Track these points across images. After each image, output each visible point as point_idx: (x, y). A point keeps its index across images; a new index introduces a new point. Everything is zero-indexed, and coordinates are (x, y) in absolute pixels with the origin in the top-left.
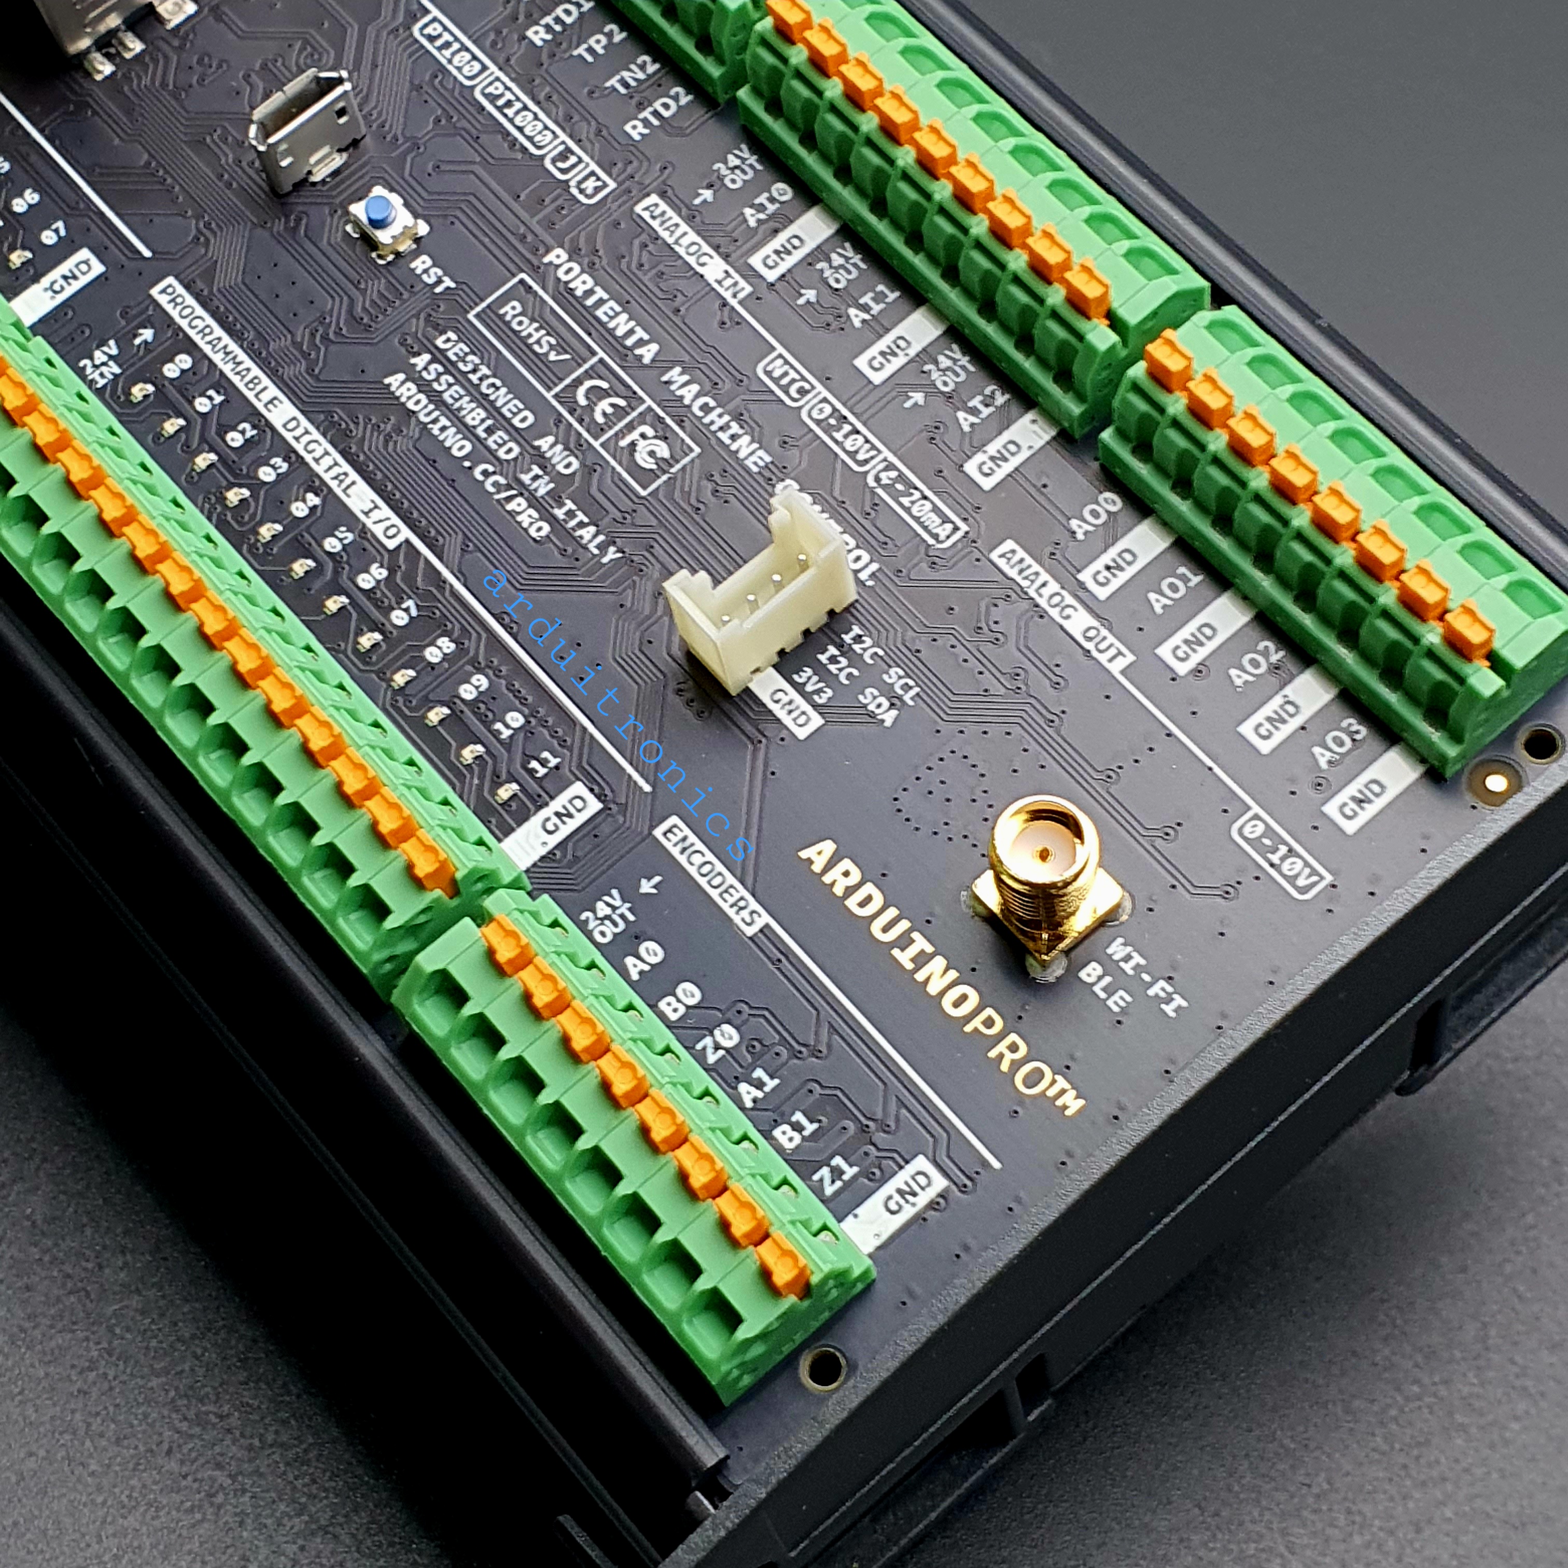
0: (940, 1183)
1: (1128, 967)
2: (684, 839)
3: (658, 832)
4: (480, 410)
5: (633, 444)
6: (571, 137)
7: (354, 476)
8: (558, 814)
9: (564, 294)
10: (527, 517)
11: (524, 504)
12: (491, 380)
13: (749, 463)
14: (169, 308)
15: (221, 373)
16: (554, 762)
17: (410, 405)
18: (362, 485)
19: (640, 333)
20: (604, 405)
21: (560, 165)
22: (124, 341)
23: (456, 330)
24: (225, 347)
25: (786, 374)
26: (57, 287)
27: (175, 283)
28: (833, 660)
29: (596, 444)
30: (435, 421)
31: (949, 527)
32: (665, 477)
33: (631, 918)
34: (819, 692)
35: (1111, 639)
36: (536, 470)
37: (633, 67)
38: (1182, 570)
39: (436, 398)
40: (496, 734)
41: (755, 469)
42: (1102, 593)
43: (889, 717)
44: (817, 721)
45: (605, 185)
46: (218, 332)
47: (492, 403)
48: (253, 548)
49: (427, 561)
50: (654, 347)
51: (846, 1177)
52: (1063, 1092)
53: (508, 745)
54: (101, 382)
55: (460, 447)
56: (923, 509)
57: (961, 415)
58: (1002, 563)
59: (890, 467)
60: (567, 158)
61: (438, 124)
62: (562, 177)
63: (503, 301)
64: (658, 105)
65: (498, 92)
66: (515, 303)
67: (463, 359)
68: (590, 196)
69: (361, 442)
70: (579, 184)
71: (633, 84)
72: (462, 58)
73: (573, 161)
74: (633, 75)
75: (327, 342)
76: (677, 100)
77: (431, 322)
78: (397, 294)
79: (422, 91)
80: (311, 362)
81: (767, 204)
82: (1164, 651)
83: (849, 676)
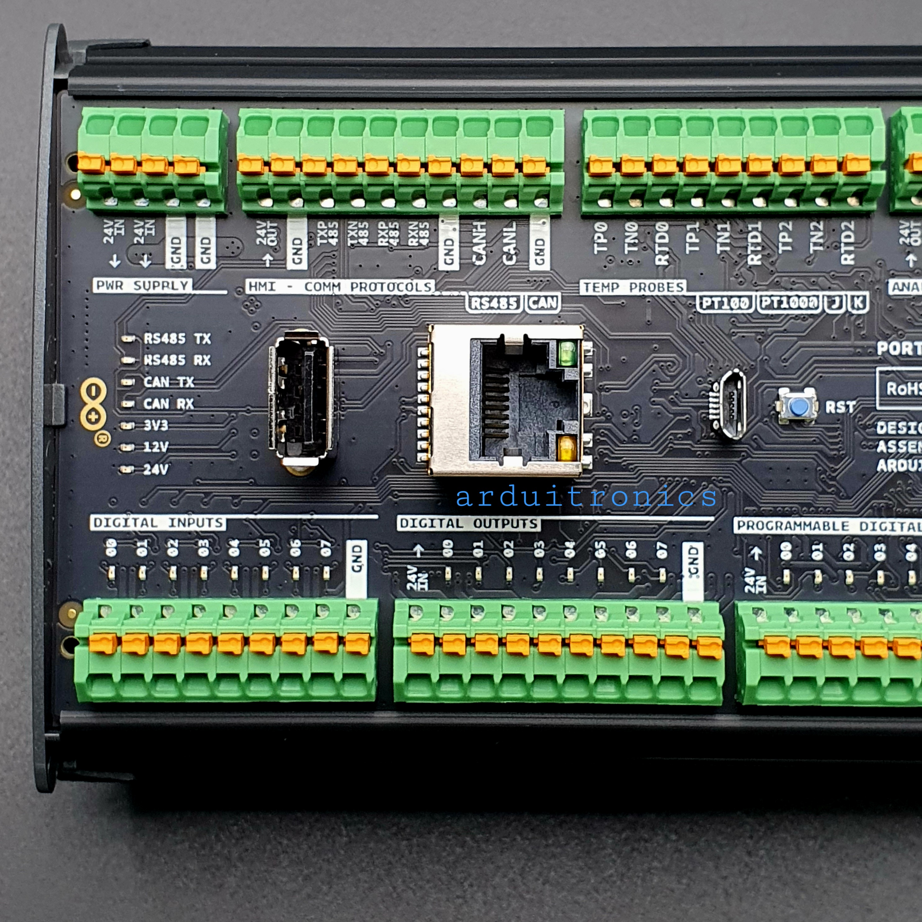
6: (823, 290)
7: (916, 521)
9: (903, 360)
14: (750, 531)
15: (808, 536)
17: (901, 469)
21: (834, 306)
22: (751, 563)
23: (879, 420)
24: (795, 523)
26: (694, 571)
27: (740, 519)
37: (812, 233)
39: (909, 456)
45: (865, 297)
46: (784, 520)
54: (764, 590)
60: (834, 301)
61: (761, 342)
62: (842, 311)
63: (884, 387)
64: (844, 240)
65: (769, 302)
66: (889, 384)
67: (898, 429)
68: (864, 307)
69: (900, 505)
70: (853, 307)
71: (821, 241)
72: (735, 302)
73: (837, 300)
74: (817, 237)
75: (833, 479)
76: (849, 229)
77: (865, 427)
78: (836, 429)
79: (734, 334)
80: (837, 493)
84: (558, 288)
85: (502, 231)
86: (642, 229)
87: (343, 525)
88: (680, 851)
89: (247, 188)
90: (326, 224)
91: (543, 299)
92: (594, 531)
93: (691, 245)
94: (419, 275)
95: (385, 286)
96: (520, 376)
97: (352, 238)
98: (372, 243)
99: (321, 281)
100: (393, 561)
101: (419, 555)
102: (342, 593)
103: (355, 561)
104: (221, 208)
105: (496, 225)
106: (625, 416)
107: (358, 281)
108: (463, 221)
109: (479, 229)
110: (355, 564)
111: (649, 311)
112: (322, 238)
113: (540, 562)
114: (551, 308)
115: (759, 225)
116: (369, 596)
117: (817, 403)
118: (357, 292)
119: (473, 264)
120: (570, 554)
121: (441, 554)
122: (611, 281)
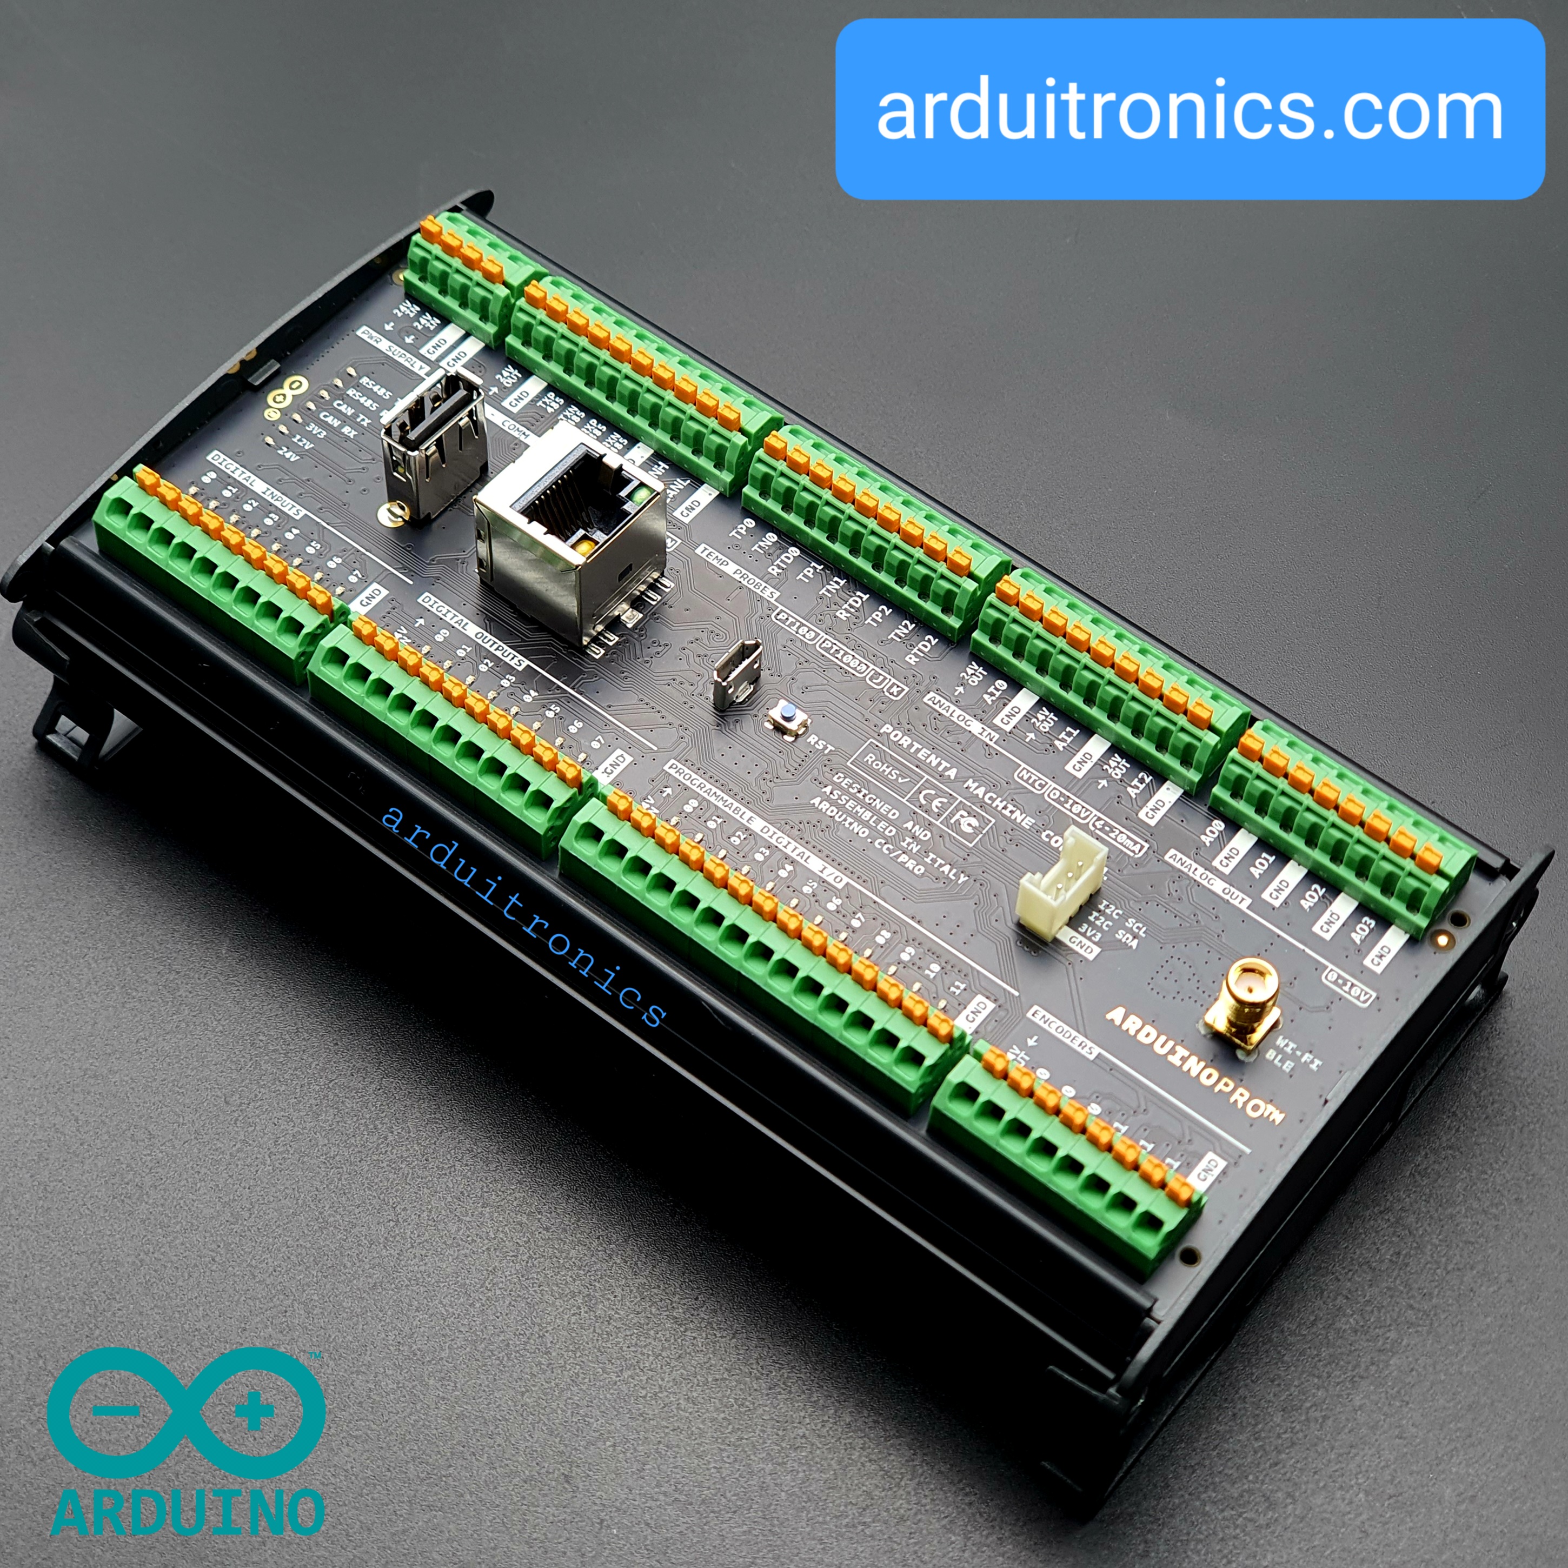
0: (1222, 1163)
1: (1288, 1050)
2: (1044, 1016)
3: (1029, 1015)
4: (868, 812)
5: (958, 821)
6: (876, 666)
7: (808, 853)
8: (973, 1012)
9: (895, 747)
10: (911, 864)
11: (907, 858)
12: (870, 796)
13: (1023, 824)
14: (677, 776)
15: (717, 807)
16: (963, 986)
17: (829, 813)
18: (814, 857)
19: (945, 764)
20: (936, 803)
21: (875, 681)
22: (657, 794)
23: (841, 772)
24: (715, 793)
25: (1030, 777)
26: (609, 772)
27: (676, 763)
28: (1097, 918)
29: (938, 823)
30: (845, 820)
31: (1138, 846)
32: (981, 836)
33: (1027, 1058)
34: (1094, 935)
35: (1237, 893)
36: (908, 840)
37: (900, 627)
38: (1264, 855)
39: (841, 808)
40: (927, 977)
41: (1027, 827)
42: (1227, 871)
43: (1134, 944)
44: (1097, 950)
45: (903, 690)
46: (709, 786)
47: (874, 808)
49: (862, 893)
50: (954, 771)
51: (1174, 1167)
52: (1272, 1112)
53: (935, 980)
55: (863, 832)
56: (1123, 839)
57: (1129, 789)
58: (1171, 861)
59: (1099, 819)
60: (878, 677)
61: (799, 666)
62: (878, 688)
63: (864, 754)
64: (920, 646)
65: (829, 646)
66: (871, 755)
67: (851, 787)
68: (897, 696)
69: (809, 834)
70: (888, 691)
71: (903, 636)
72: (803, 630)
73: (881, 678)
74: (902, 631)
75: (772, 785)
76: (930, 643)
77: (827, 769)
80: (766, 795)
81: (995, 692)
82: (1265, 896)
83: (1107, 926)
84: (682, 538)
85: (675, 480)
86: (778, 543)
87: (382, 572)
90: (555, 397)
92: (560, 699)
93: (805, 576)
97: (565, 416)
99: (518, 426)
100: (396, 617)
101: (417, 626)
103: (368, 597)
105: (674, 475)
106: (654, 643)
108: (654, 457)
109: (660, 468)
110: (366, 600)
112: (544, 402)
113: (500, 688)
115: (866, 596)
117: (805, 730)
120: (528, 698)
121: (433, 635)
122: (724, 558)
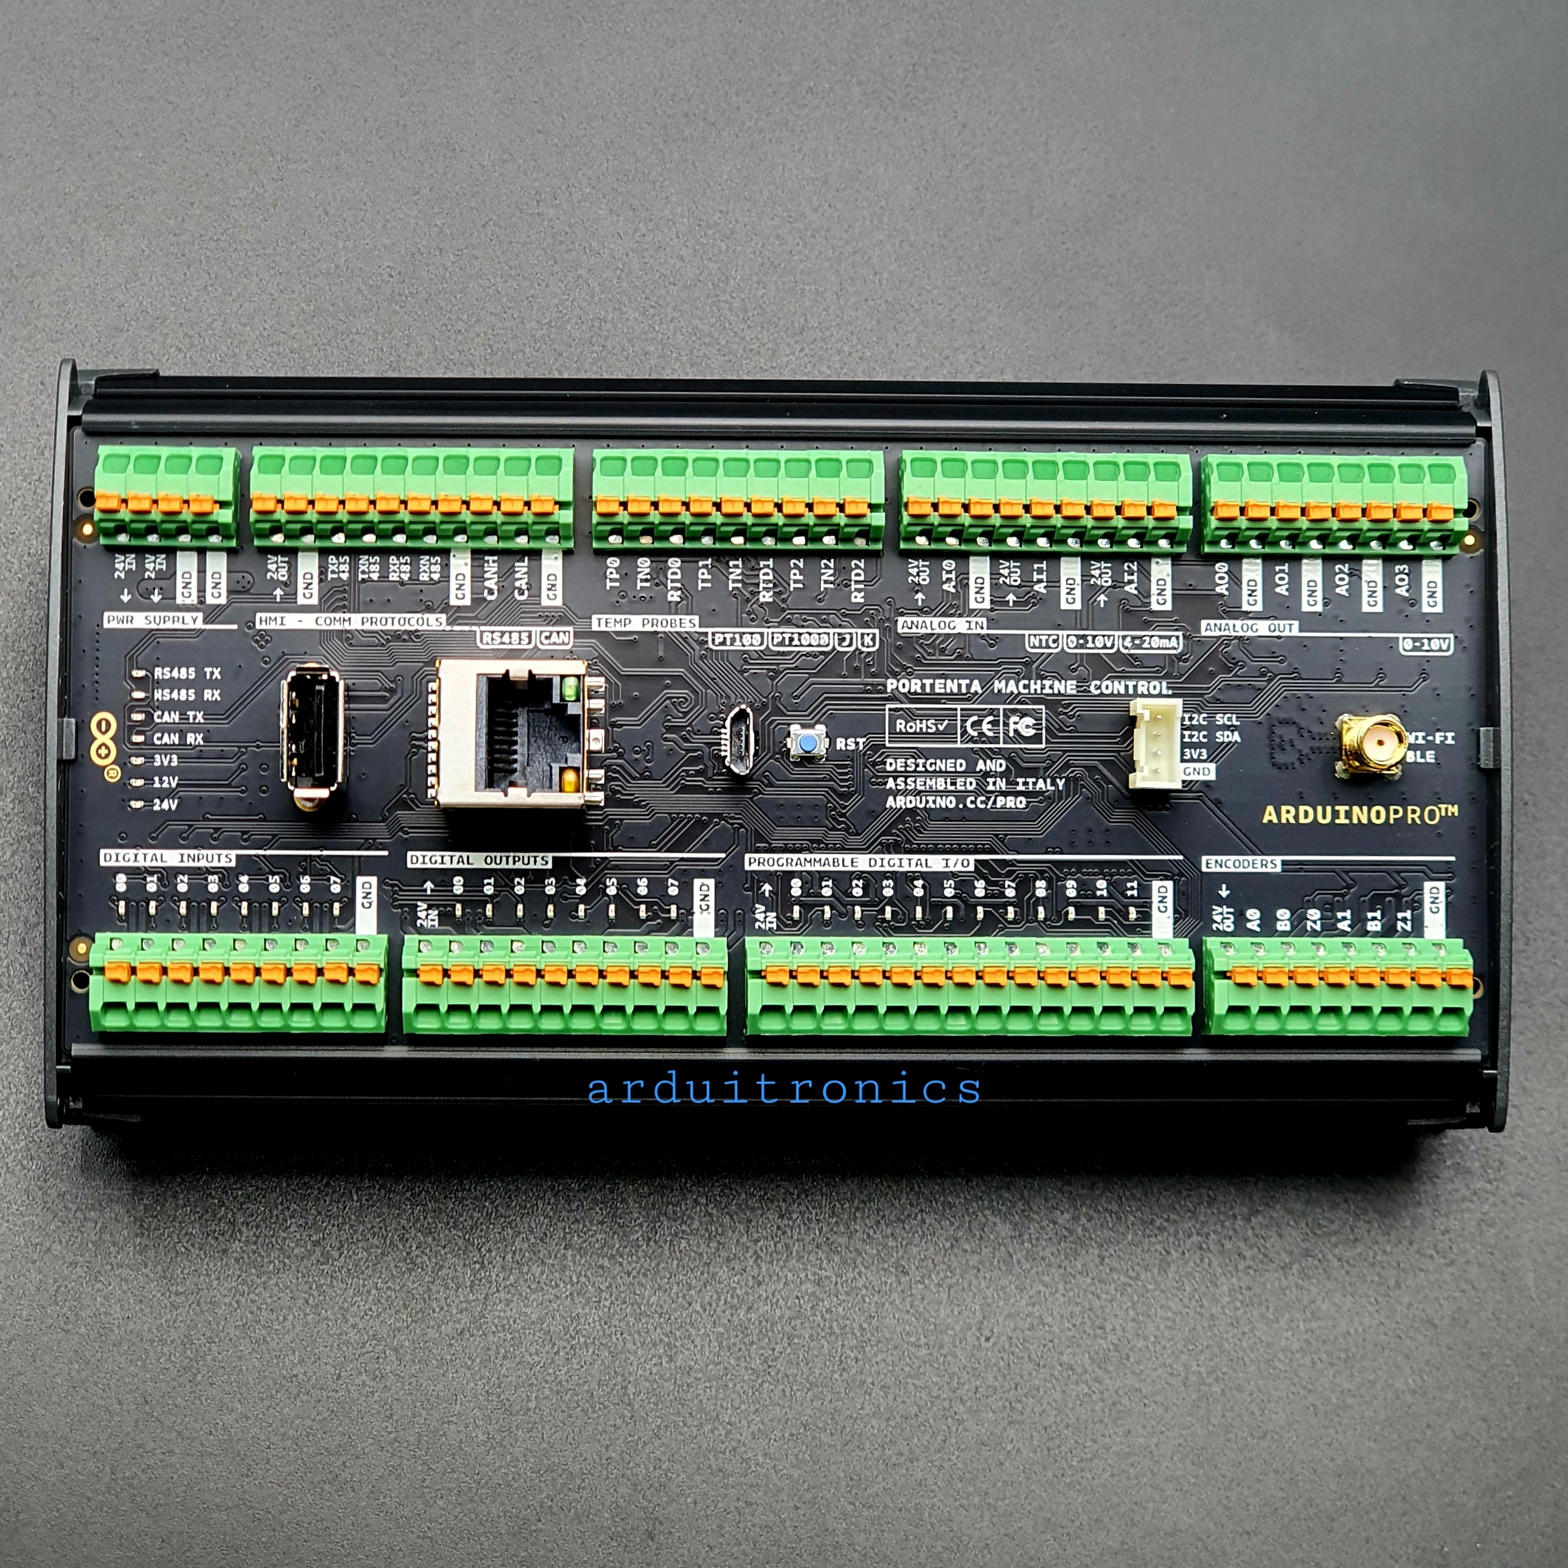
0: (1441, 885)
1: (1421, 741)
2: (1216, 861)
3: (1204, 869)
4: (939, 779)
5: (1016, 731)
6: (834, 627)
7: (923, 857)
8: (1161, 902)
9: (911, 697)
10: (1010, 802)
11: (1002, 798)
12: (929, 762)
13: (1069, 692)
14: (761, 868)
15: (818, 872)
16: (1135, 884)
17: (909, 806)
18: (930, 857)
19: (964, 682)
20: (985, 727)
21: (845, 644)
22: (761, 898)
23: (887, 757)
24: (805, 860)
25: (1041, 640)
26: (704, 907)
27: (751, 855)
28: (1191, 737)
29: (1001, 745)
30: (927, 802)
31: (1174, 639)
32: (1044, 731)
33: (1232, 910)
34: (1200, 754)
35: (1282, 623)
36: (991, 780)
37: (823, 571)
38: (1277, 568)
39: (917, 793)
40: (1102, 897)
41: (1074, 692)
42: (1259, 607)
43: (1236, 737)
44: (1212, 766)
45: (874, 635)
46: (795, 856)
47: (941, 771)
48: (919, 926)
49: (993, 860)
50: (976, 682)
51: (1409, 917)
52: (1446, 809)
53: (1110, 896)
54: (774, 926)
55: (950, 802)
56: (1156, 642)
57: (1127, 588)
58: (1209, 633)
59: (1124, 637)
60: (845, 638)
61: (772, 678)
62: (852, 649)
63: (892, 724)
64: (854, 578)
65: (780, 639)
66: (899, 721)
67: (907, 766)
68: (874, 645)
69: (908, 841)
70: (863, 644)
71: (832, 578)
72: (747, 639)
73: (848, 637)
74: (827, 574)
75: (843, 815)
76: (859, 568)
77: (874, 764)
78: (845, 767)
79: (748, 670)
80: (847, 830)
81: (949, 576)
82: (1305, 608)
83: (1204, 737)
84: (570, 623)
85: (513, 566)
86: (655, 564)
87: (353, 863)
88: (710, 1215)
89: (259, 525)
90: (337, 559)
91: (555, 635)
92: (605, 868)
93: (703, 581)
94: (429, 609)
95: (396, 621)
96: (528, 711)
97: (363, 572)
98: (384, 577)
99: (332, 615)
100: (404, 897)
101: (429, 892)
102: (352, 929)
103: (365, 898)
104: (233, 543)
105: (508, 561)
106: (636, 753)
107: (369, 615)
108: (476, 556)
109: (491, 564)
110: (365, 901)
111: (661, 647)
112: (333, 572)
113: (551, 899)
114: (563, 643)
115: (771, 562)
116: (379, 933)
117: (827, 740)
118: (367, 626)
119: (485, 599)
120: (581, 890)
121: (452, 891)
122: (623, 617)
